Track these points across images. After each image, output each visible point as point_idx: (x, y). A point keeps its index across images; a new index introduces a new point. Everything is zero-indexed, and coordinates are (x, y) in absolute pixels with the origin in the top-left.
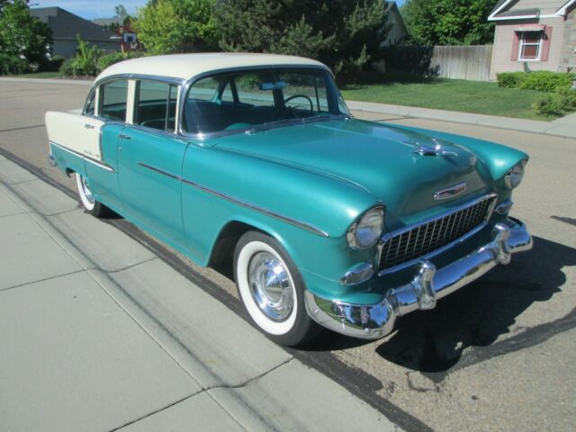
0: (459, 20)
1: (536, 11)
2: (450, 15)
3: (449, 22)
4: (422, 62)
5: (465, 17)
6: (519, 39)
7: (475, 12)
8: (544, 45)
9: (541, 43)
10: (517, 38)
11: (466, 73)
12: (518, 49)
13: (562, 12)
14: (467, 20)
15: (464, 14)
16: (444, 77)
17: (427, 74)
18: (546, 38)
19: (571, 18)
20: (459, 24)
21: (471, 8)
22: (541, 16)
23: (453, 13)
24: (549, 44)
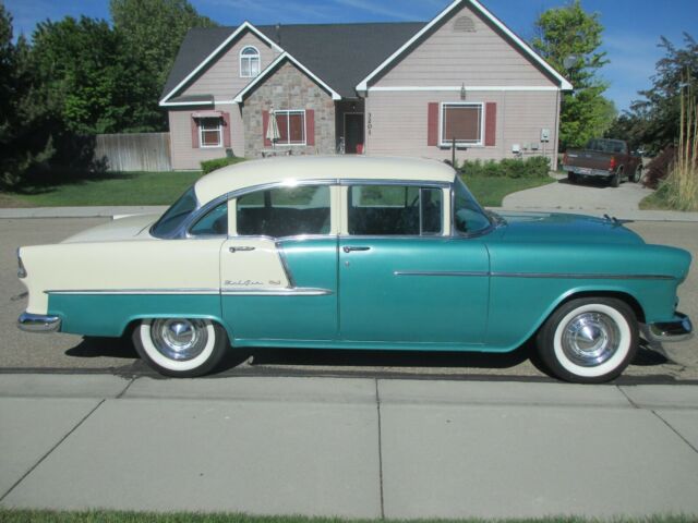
0: (85, 102)
1: (210, 97)
2: (73, 97)
3: (73, 105)
4: (83, 153)
5: (93, 100)
6: (198, 126)
7: (104, 95)
8: (224, 131)
9: (220, 129)
10: (195, 124)
11: (143, 164)
12: (198, 136)
13: (239, 99)
14: (95, 103)
15: (90, 96)
16: (115, 169)
17: (93, 167)
18: (225, 125)
19: (248, 105)
20: (86, 107)
21: (98, 89)
22: (216, 103)
23: (76, 95)
24: (229, 130)
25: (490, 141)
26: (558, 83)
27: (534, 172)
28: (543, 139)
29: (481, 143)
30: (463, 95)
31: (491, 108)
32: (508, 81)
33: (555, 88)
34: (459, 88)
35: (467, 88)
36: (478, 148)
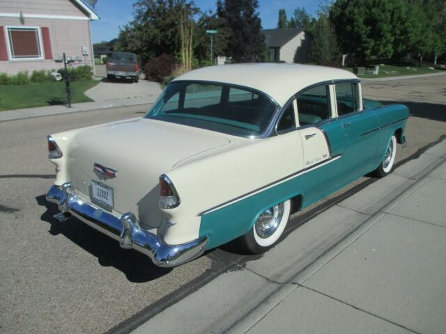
25: (48, 56)
26: (87, 14)
27: (84, 76)
28: (84, 53)
29: (42, 57)
30: (22, 20)
31: (45, 31)
32: (53, 12)
33: (86, 18)
34: (18, 15)
35: (25, 15)
36: (40, 61)
